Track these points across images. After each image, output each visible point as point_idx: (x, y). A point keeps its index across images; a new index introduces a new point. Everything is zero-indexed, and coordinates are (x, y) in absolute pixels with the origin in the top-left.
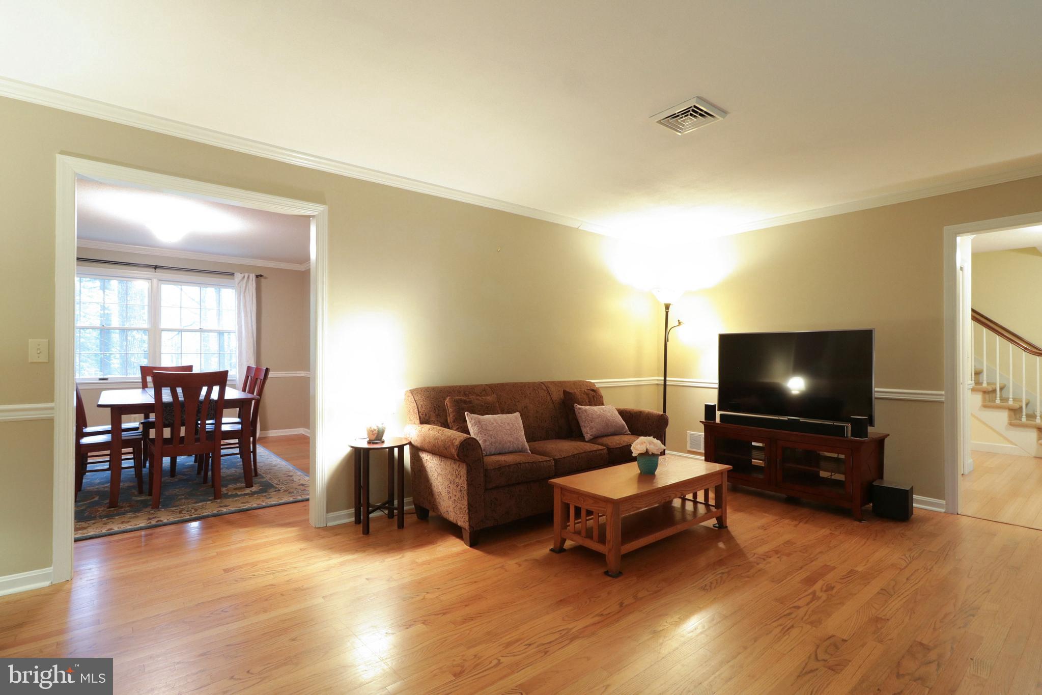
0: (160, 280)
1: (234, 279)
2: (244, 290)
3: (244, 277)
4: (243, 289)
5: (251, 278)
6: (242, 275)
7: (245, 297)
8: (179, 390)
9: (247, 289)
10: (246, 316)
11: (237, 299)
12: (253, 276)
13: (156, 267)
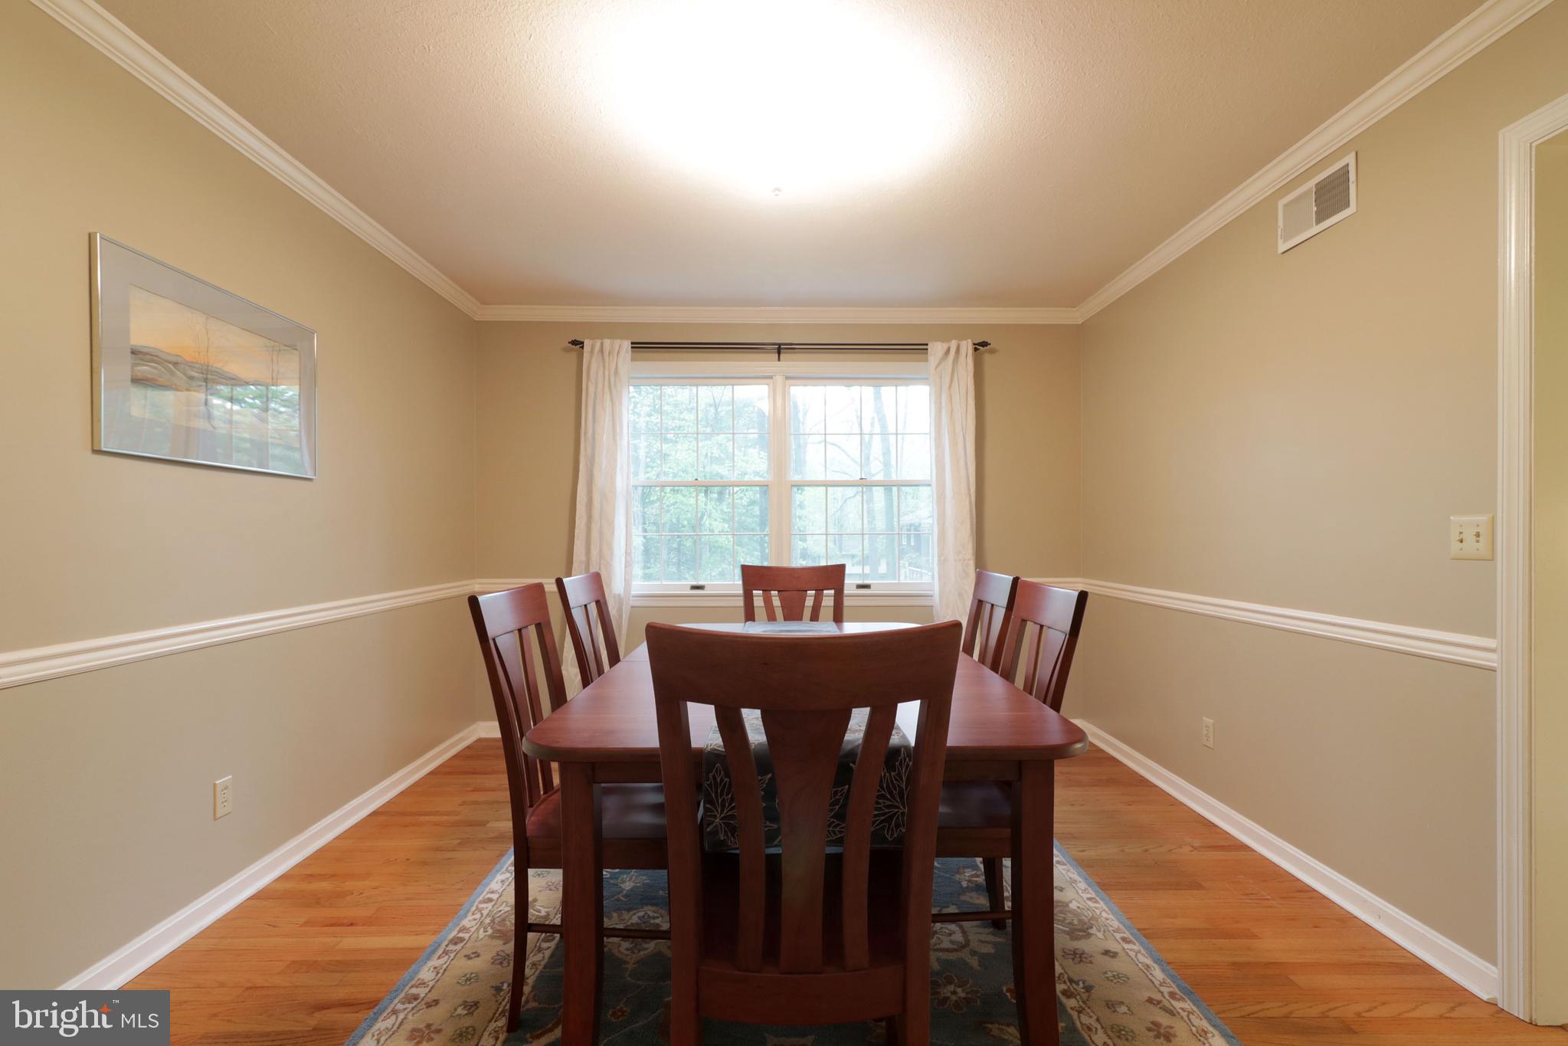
0: (787, 378)
1: (926, 360)
2: (948, 384)
3: (948, 351)
4: (947, 379)
5: (963, 351)
6: (945, 346)
7: (950, 397)
8: (752, 719)
9: (956, 375)
10: (954, 443)
11: (933, 406)
12: (967, 346)
13: (779, 349)
